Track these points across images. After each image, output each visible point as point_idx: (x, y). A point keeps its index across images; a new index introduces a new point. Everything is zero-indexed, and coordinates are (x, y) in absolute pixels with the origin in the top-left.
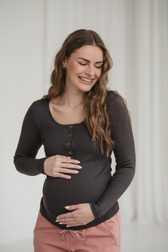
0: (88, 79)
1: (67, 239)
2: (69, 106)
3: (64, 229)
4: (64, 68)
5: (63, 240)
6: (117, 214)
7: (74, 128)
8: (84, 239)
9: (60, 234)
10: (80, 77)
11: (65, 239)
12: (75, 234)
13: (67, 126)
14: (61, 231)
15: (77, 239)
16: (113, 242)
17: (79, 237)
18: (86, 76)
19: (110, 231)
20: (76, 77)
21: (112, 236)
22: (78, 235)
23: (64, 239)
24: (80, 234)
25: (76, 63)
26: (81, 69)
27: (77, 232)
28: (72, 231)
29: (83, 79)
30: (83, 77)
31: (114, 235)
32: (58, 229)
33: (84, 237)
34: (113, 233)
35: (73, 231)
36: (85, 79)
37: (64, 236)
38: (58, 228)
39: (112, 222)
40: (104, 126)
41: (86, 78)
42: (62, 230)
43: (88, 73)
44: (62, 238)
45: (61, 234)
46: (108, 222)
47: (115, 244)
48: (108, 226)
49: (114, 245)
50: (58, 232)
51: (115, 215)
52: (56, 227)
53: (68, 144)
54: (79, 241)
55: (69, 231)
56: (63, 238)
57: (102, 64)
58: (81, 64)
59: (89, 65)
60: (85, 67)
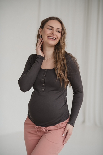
5: (36, 132)
7: (47, 71)
8: (47, 132)
9: (35, 128)
10: (48, 37)
12: (42, 129)
18: (52, 35)
20: (46, 37)
22: (44, 130)
25: (46, 29)
26: (49, 32)
37: (37, 129)
40: (64, 72)
41: (52, 37)
43: (52, 33)
55: (40, 127)
57: (60, 30)
58: (48, 29)
59: (53, 30)
60: (51, 31)
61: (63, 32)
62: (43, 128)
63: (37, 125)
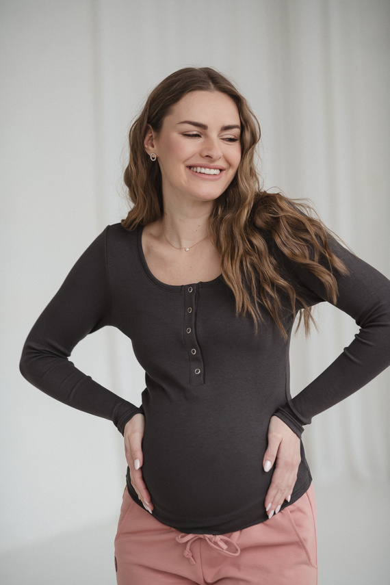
0: (210, 168)
1: (197, 555)
2: (181, 248)
3: (189, 533)
4: (153, 159)
5: (188, 559)
6: (309, 491)
7: (198, 293)
8: (237, 554)
9: (178, 544)
10: (190, 167)
11: (192, 556)
12: (216, 543)
13: (182, 289)
14: (182, 537)
15: (219, 553)
16: (304, 557)
17: (226, 550)
18: (204, 162)
19: (296, 531)
20: (182, 168)
21: (300, 544)
22: (225, 546)
23: (190, 556)
24: (226, 542)
25: (176, 136)
26: (190, 147)
27: (221, 539)
28: (208, 536)
29: (199, 170)
30: (196, 167)
31: (304, 540)
32: (172, 531)
33: (237, 550)
34: (303, 535)
35: (212, 536)
36: (203, 170)
37: (190, 549)
38: (173, 529)
39: (300, 510)
41: (205, 167)
42: (183, 534)
43: (206, 153)
44: (185, 555)
45: (183, 543)
46: (291, 512)
47: (308, 562)
48: (290, 520)
49: (305, 563)
50: (174, 539)
51: (305, 494)
52: (168, 528)
53: (189, 331)
54: (226, 558)
55: (201, 536)
56: (187, 553)
57: (236, 131)
58: (187, 135)
59: (206, 136)
60: (199, 141)
61: (248, 136)
62: (218, 538)
63: (187, 531)
